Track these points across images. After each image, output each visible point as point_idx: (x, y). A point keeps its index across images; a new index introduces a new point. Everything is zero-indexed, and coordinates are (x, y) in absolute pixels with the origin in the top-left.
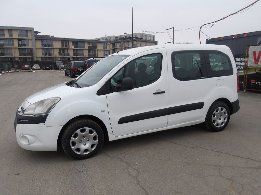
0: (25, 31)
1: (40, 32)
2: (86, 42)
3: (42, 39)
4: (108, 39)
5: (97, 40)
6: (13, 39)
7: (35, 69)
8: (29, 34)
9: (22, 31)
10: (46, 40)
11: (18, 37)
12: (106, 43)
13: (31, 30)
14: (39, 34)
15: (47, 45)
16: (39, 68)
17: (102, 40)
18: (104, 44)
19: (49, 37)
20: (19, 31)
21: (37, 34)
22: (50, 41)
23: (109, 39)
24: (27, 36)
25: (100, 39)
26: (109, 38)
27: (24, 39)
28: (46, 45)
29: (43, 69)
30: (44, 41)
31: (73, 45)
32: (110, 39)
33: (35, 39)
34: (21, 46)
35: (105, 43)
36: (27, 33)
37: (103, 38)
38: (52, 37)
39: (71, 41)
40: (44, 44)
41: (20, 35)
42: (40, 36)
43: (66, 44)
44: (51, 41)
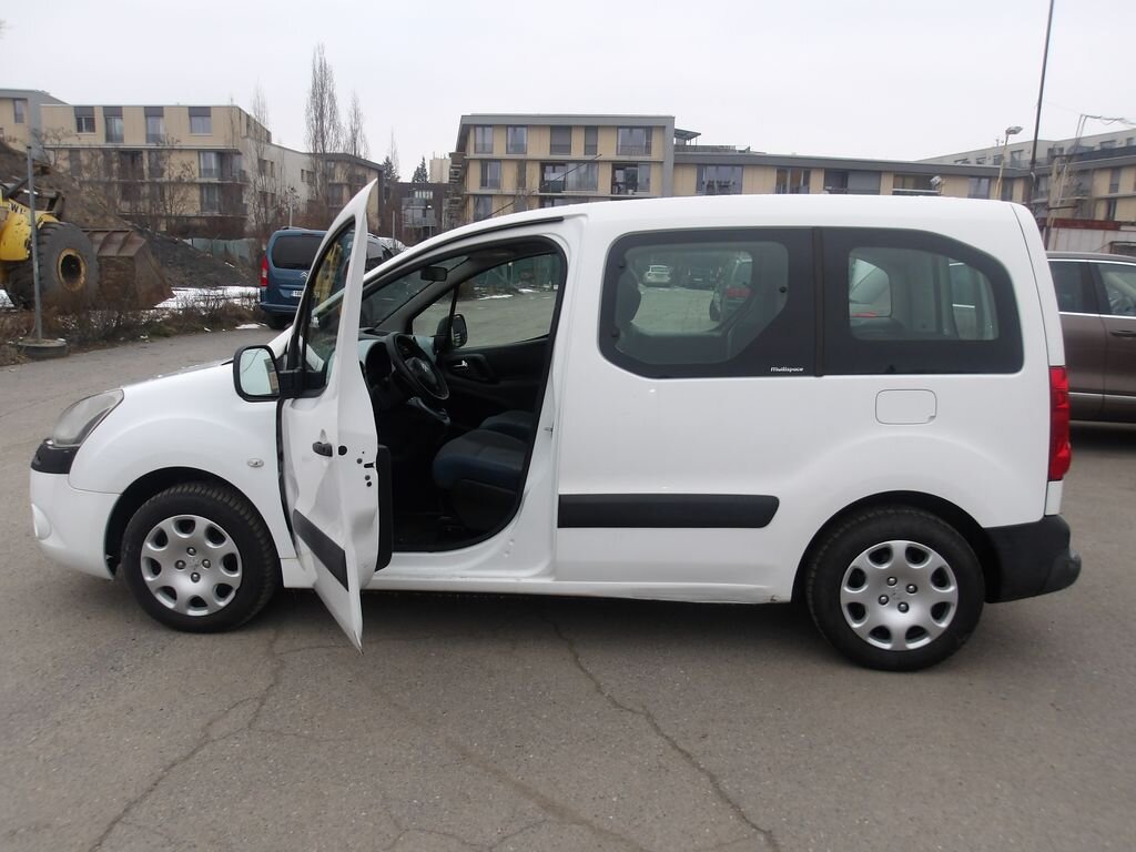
0: (641, 131)
1: (697, 135)
2: (886, 171)
3: (701, 162)
4: (1008, 159)
5: (952, 163)
6: (598, 162)
7: (650, 285)
8: (656, 140)
9: (631, 132)
10: (717, 165)
11: (613, 156)
12: (985, 177)
13: (664, 127)
14: (693, 142)
15: (715, 184)
16: (667, 279)
17: (974, 164)
18: (977, 180)
19: (730, 154)
20: (620, 130)
21: (688, 143)
22: (729, 168)
23: (1012, 157)
24: (648, 149)
25: (965, 161)
26: (1012, 153)
27: (635, 164)
28: (713, 186)
29: (683, 286)
30: (709, 168)
31: (825, 185)
32: (1016, 155)
33: (675, 164)
34: (620, 190)
35: (980, 177)
36: (649, 137)
37: (981, 156)
38: (740, 151)
39: (818, 169)
40: (706, 183)
41: (622, 149)
42: (695, 148)
43: (795, 180)
44: (736, 168)
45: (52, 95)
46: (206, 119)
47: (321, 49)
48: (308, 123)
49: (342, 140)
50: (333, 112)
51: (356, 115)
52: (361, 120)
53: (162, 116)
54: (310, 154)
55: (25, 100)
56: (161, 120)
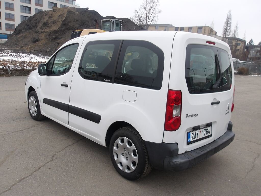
45: (172, 25)
46: (201, 29)
47: (230, 11)
48: (223, 30)
49: (231, 34)
50: (230, 26)
51: (237, 28)
52: (238, 29)
53: (192, 29)
54: (222, 37)
55: (167, 26)
56: (192, 30)
